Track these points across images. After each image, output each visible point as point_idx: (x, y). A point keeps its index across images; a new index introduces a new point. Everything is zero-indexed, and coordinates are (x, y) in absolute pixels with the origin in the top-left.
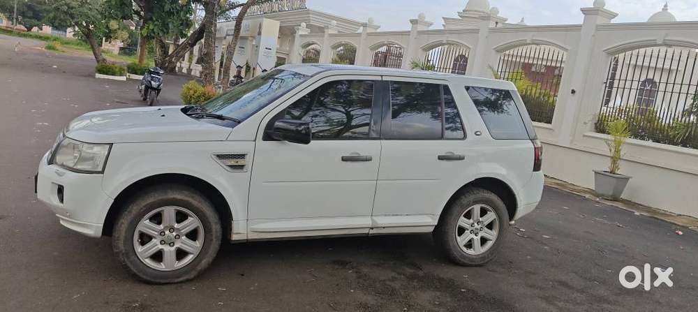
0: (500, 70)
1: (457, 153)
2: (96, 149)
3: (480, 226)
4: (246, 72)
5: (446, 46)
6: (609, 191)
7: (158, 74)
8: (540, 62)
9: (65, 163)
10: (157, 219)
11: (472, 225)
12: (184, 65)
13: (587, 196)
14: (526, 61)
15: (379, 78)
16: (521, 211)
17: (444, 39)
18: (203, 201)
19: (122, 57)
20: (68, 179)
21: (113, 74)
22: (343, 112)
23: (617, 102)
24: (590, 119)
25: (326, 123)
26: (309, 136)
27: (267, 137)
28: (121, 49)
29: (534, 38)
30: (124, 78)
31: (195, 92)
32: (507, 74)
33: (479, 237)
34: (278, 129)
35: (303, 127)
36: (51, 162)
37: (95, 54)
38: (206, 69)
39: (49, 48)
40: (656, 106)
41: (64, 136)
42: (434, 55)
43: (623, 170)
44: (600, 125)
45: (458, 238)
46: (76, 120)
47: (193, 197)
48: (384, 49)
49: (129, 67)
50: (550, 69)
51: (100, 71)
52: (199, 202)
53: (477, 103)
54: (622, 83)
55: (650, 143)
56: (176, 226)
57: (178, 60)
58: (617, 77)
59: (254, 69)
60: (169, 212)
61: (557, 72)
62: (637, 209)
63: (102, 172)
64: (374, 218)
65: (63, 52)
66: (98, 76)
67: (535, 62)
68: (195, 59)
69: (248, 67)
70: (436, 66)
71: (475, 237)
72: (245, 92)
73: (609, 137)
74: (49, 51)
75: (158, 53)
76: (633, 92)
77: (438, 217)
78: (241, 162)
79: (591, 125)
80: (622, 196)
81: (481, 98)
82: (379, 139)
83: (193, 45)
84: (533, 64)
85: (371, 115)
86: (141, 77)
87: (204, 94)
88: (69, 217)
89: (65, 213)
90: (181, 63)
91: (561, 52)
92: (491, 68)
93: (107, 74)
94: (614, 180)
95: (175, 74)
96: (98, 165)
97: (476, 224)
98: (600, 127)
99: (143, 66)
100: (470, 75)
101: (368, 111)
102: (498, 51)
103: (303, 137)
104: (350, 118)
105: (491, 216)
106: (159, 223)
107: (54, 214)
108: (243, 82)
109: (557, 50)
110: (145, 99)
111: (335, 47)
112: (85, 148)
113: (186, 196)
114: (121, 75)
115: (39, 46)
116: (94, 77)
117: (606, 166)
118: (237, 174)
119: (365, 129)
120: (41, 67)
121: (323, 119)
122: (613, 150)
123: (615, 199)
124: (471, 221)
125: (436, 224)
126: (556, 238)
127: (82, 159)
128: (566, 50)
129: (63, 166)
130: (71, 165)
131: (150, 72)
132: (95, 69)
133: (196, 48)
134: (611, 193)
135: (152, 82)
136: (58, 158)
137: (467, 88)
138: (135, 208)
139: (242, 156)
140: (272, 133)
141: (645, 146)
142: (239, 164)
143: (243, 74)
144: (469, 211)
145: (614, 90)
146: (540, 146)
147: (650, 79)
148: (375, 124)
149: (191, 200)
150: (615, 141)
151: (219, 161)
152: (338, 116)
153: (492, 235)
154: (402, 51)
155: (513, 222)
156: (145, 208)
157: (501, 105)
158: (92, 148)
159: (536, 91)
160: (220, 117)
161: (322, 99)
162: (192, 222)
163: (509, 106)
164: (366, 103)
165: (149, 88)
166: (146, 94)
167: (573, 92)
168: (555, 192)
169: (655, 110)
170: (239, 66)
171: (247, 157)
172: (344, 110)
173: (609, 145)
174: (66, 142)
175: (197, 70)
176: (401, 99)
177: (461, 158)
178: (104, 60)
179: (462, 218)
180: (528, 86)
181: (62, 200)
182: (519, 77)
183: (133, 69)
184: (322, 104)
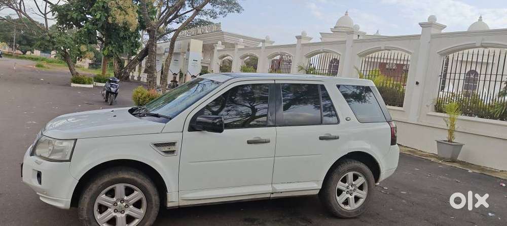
0: (363, 69)
1: (333, 134)
2: (65, 144)
3: (354, 188)
4: (180, 77)
5: (323, 54)
6: (449, 156)
7: (115, 82)
8: (391, 62)
9: (42, 155)
10: (111, 193)
11: (348, 188)
12: (135, 75)
13: (433, 159)
14: (382, 61)
15: (273, 82)
16: (384, 175)
17: (321, 48)
18: (145, 178)
19: (90, 70)
20: (45, 167)
21: (84, 83)
22: (249, 107)
23: (450, 88)
24: (431, 104)
25: (237, 115)
26: (222, 126)
27: (192, 128)
28: (90, 64)
29: (387, 46)
30: (91, 86)
31: (142, 95)
32: (368, 72)
33: (353, 196)
34: (200, 122)
35: (217, 120)
36: (32, 154)
37: (70, 69)
38: (150, 77)
39: (38, 66)
40: (479, 91)
41: (42, 134)
42: (315, 61)
43: (457, 139)
44: (438, 106)
45: (338, 198)
46: (51, 121)
47: (137, 177)
48: (278, 57)
49: (95, 78)
50: (400, 66)
51: (74, 82)
52: (142, 179)
53: (346, 96)
54: (453, 75)
55: (476, 119)
56: (126, 198)
57: (131, 71)
58: (449, 71)
59: (185, 75)
60: (120, 188)
61: (404, 68)
62: (471, 168)
63: (70, 161)
64: (273, 185)
65: (48, 68)
66: (73, 85)
67: (388, 61)
68: (143, 70)
69: (181, 74)
70: (316, 68)
71: (350, 197)
72: (179, 94)
73: (445, 115)
74: (38, 68)
75: (116, 67)
76: (461, 82)
77: (322, 182)
78: (172, 148)
79: (432, 107)
80: (459, 158)
81: (349, 92)
82: (275, 126)
83: (141, 60)
84: (387, 63)
85: (268, 108)
86: (104, 85)
87: (149, 96)
88: (46, 194)
89: (43, 192)
90: (133, 73)
91: (407, 54)
92: (356, 68)
93: (79, 83)
94: (452, 147)
95: (129, 81)
96: (66, 155)
97: (350, 187)
98: (439, 108)
99: (105, 76)
100: (341, 76)
101: (266, 105)
102: (361, 55)
103: (217, 128)
104: (254, 110)
105: (361, 180)
106: (113, 197)
107: (35, 192)
108: (178, 85)
109: (404, 53)
110: (106, 101)
111: (242, 58)
112: (57, 143)
113: (133, 175)
114: (90, 83)
115: (31, 64)
116: (70, 86)
117: (445, 136)
118: (170, 157)
119: (264, 119)
120: (33, 80)
121: (235, 112)
122: (449, 125)
123: (453, 161)
124: (347, 184)
125: (320, 188)
126: (411, 193)
127: (54, 152)
128: (411, 53)
129: (40, 157)
130: (47, 156)
131: (110, 81)
132: (70, 80)
133: (144, 62)
134: (450, 157)
135: (112, 89)
136: (38, 151)
137: (338, 86)
138: (94, 186)
139: (173, 144)
140: (195, 126)
141: (472, 121)
142: (171, 150)
143: (177, 79)
144: (345, 177)
145: (447, 81)
146: (394, 126)
147: (473, 70)
148: (271, 116)
149: (135, 178)
150: (450, 118)
151: (156, 148)
152: (246, 110)
153: (363, 194)
154: (291, 58)
155: (378, 184)
156: (101, 186)
157: (364, 96)
158: (62, 143)
159: (390, 83)
160: (157, 116)
161: (233, 98)
162: (137, 195)
163: (370, 98)
164: (264, 100)
165: (109, 92)
166: (107, 97)
167: (417, 83)
168: (408, 158)
169: (479, 94)
170: (175, 74)
171: (177, 144)
172: (249, 106)
173: (446, 121)
174: (43, 138)
175: (144, 78)
176: (290, 96)
177: (336, 138)
178: (77, 73)
179: (340, 182)
180: (384, 80)
181: (40, 183)
182: (377, 74)
183: (98, 80)
184: (233, 102)
